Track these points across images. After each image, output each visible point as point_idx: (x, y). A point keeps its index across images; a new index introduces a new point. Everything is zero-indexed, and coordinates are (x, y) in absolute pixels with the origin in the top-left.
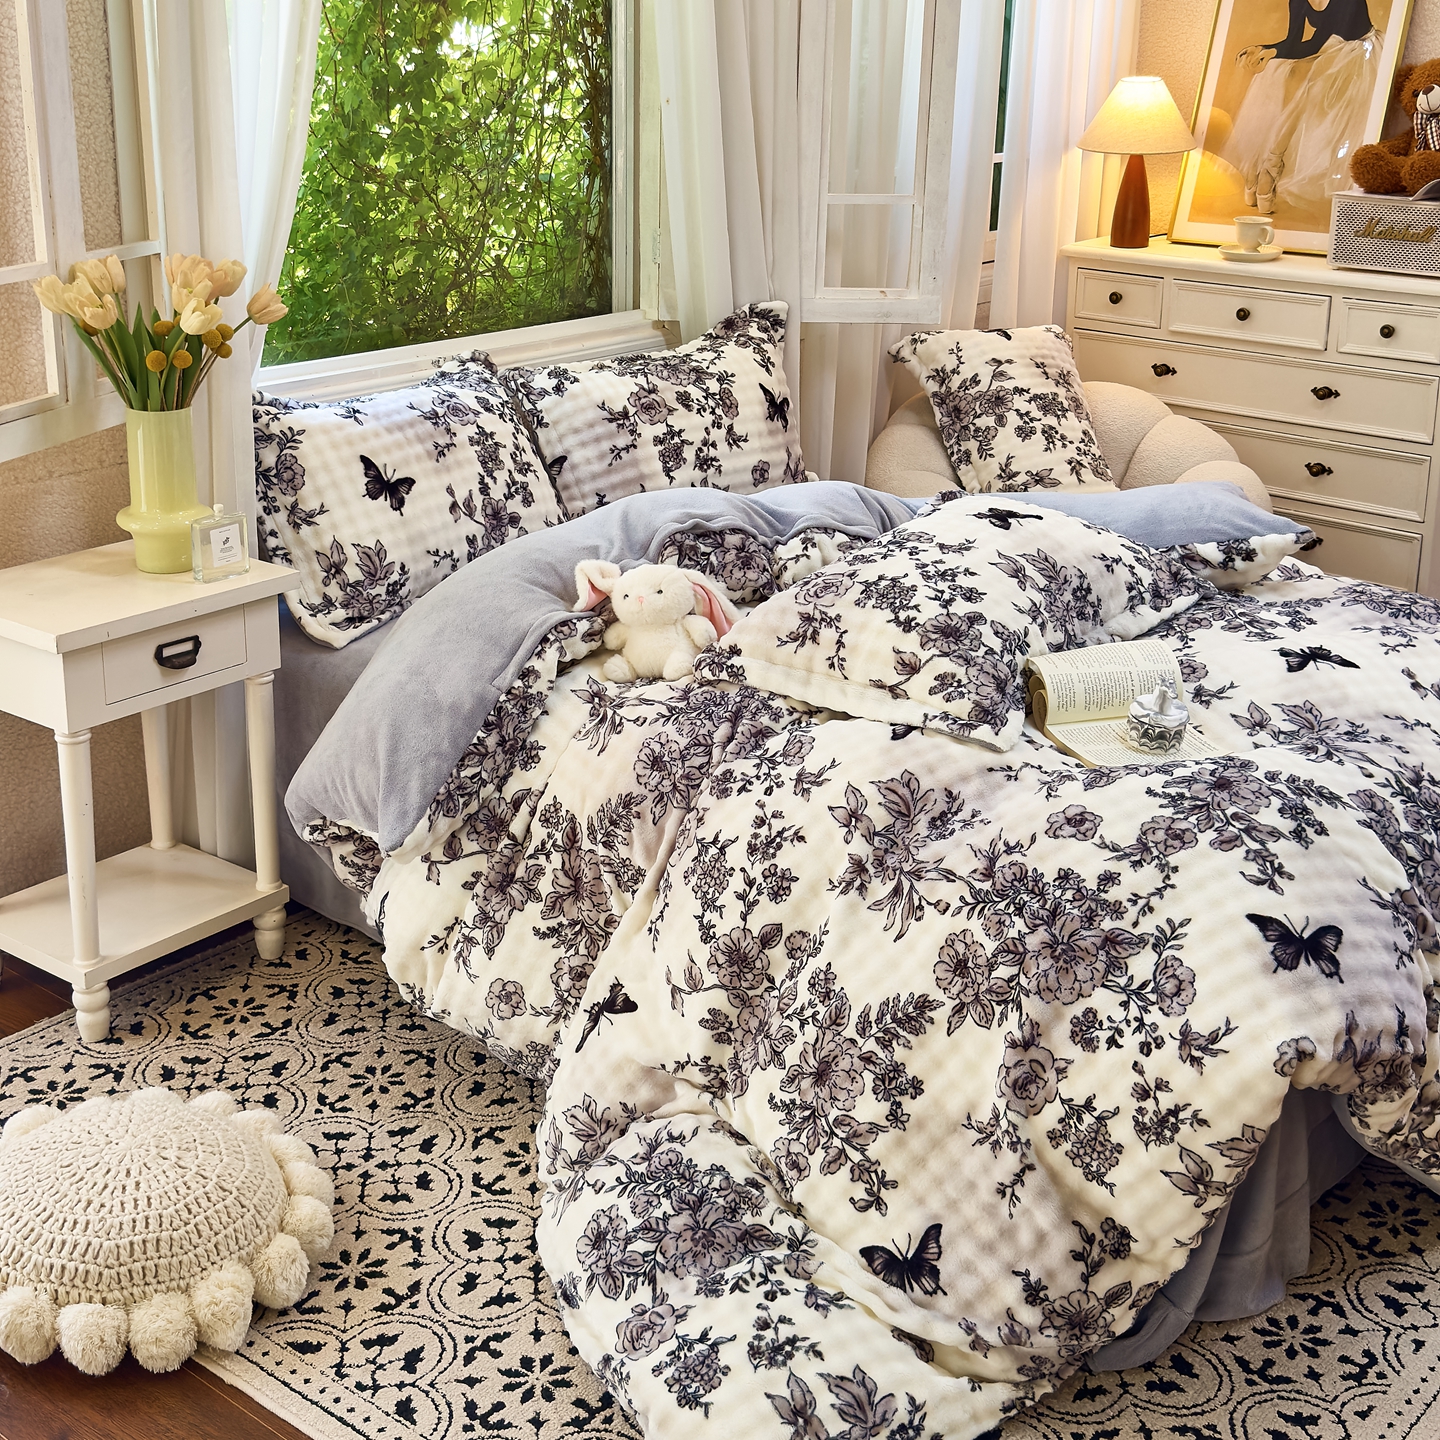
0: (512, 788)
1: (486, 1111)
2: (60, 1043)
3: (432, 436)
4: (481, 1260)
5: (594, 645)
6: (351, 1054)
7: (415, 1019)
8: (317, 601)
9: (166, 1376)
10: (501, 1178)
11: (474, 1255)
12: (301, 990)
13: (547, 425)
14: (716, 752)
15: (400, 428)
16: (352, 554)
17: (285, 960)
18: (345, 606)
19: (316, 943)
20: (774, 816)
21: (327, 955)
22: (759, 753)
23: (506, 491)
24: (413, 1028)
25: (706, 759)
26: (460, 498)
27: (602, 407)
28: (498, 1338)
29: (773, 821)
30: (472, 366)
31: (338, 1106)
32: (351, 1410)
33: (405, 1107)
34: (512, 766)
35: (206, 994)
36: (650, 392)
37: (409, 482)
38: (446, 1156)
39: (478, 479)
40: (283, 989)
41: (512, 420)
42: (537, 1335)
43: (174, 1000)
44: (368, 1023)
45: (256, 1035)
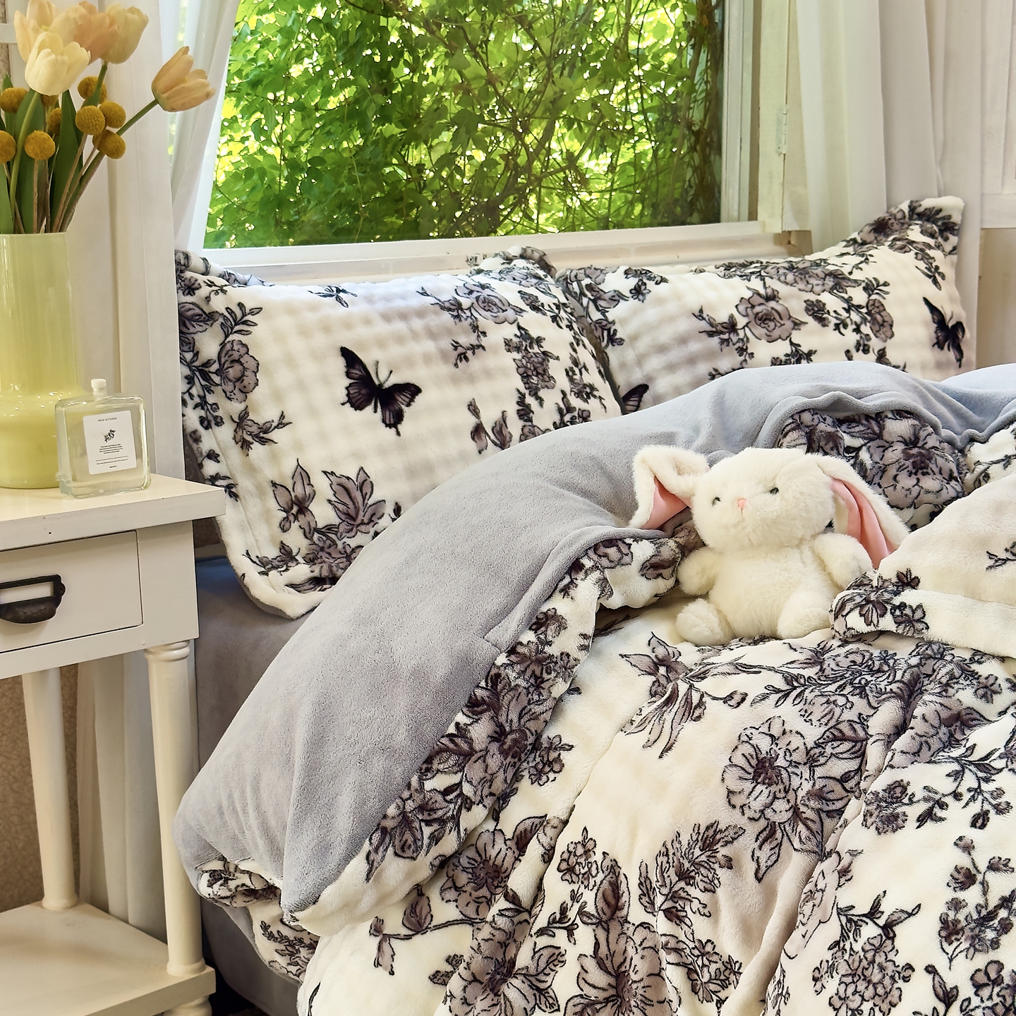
0: (516, 814)
3: (449, 332)
5: (662, 585)
8: (272, 553)
13: (621, 341)
14: (874, 752)
15: (404, 316)
16: (322, 486)
18: (311, 560)
20: (993, 867)
22: (956, 753)
23: (557, 418)
25: (853, 765)
26: (488, 422)
27: (700, 315)
29: (991, 877)
30: (520, 263)
34: (517, 777)
36: (768, 298)
37: (412, 391)
39: (516, 397)
41: (570, 327)
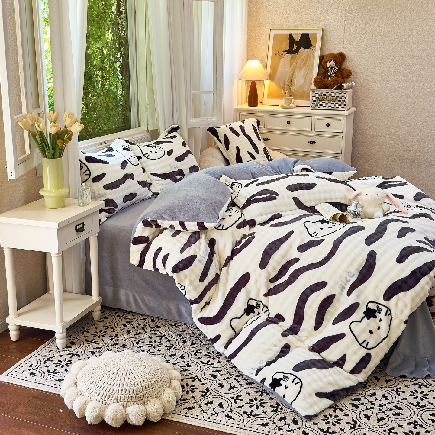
1: (191, 347)
2: (52, 350)
4: (219, 380)
6: (142, 339)
7: (153, 328)
9: (158, 423)
10: (208, 361)
11: (216, 379)
12: (113, 326)
17: (102, 320)
19: (106, 314)
21: (113, 317)
24: (154, 331)
28: (238, 396)
31: (149, 352)
32: (215, 420)
33: (168, 349)
35: (85, 331)
38: (190, 359)
40: (108, 327)
42: (249, 394)
43: (77, 334)
44: (140, 331)
45: (110, 339)
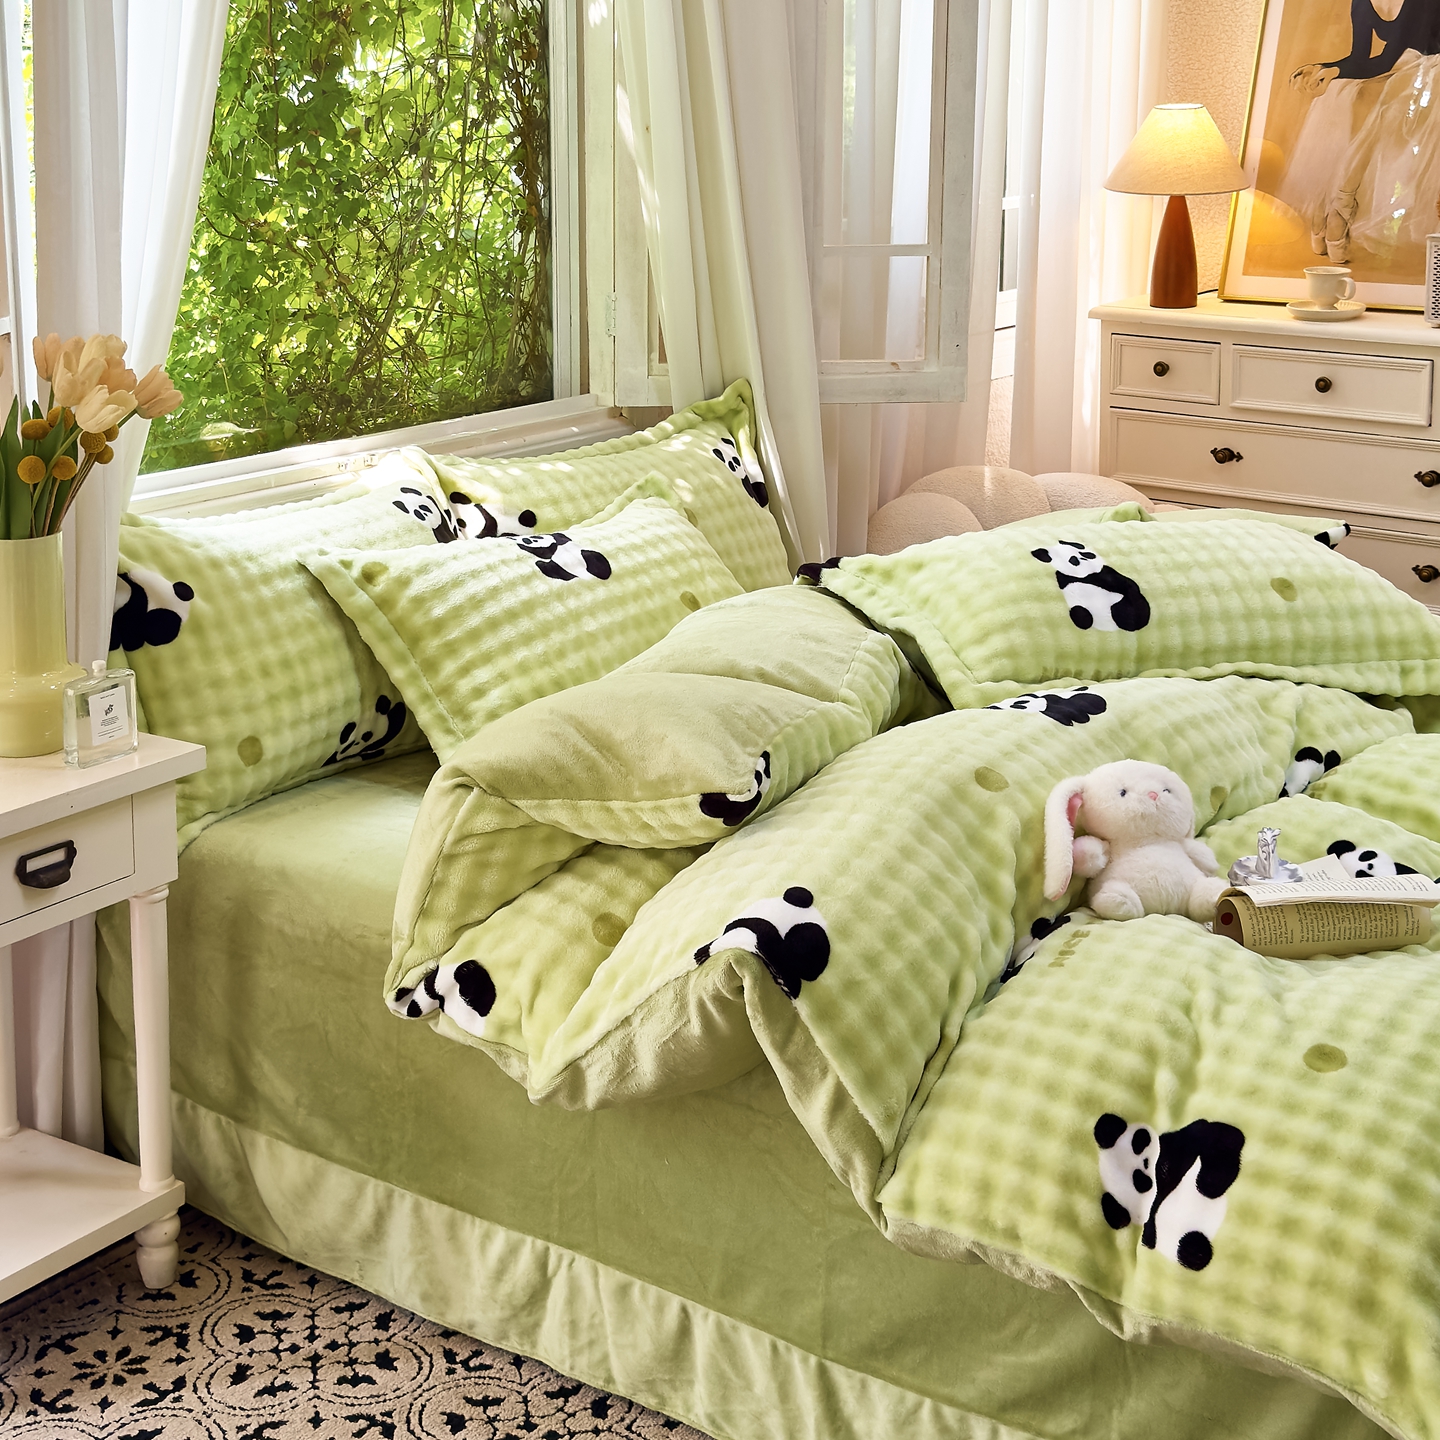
6: (275, 1425)
7: (359, 1368)
12: (193, 1331)
17: (166, 1289)
19: (206, 1261)
21: (223, 1277)
24: (355, 1381)
35: (59, 1343)
40: (167, 1333)
43: (17, 1355)
44: (293, 1378)
45: (138, 1405)
